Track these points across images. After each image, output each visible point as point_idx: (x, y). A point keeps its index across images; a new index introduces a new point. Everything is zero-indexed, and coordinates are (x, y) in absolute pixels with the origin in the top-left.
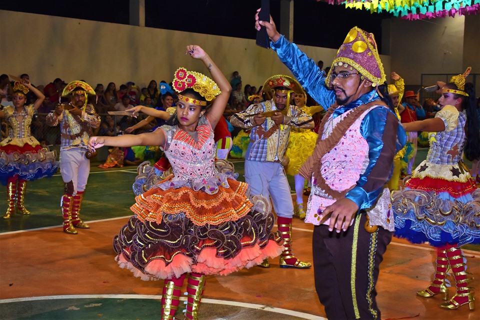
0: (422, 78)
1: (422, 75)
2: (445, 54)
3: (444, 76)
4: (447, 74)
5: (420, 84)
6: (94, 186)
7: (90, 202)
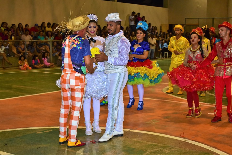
0: (185, 20)
1: (185, 18)
2: (197, 7)
3: (197, 19)
4: (199, 18)
5: (184, 23)
6: (20, 79)
7: (22, 87)
